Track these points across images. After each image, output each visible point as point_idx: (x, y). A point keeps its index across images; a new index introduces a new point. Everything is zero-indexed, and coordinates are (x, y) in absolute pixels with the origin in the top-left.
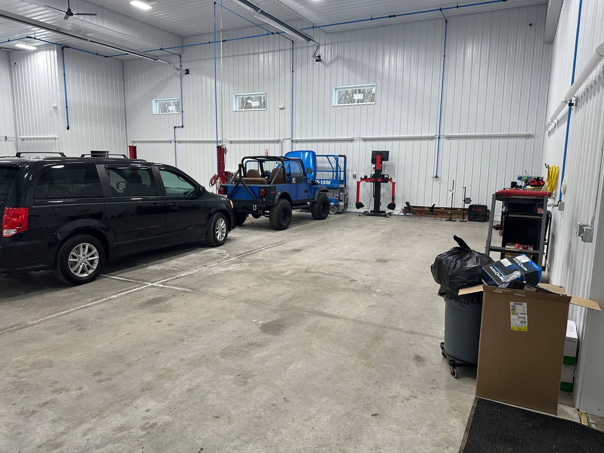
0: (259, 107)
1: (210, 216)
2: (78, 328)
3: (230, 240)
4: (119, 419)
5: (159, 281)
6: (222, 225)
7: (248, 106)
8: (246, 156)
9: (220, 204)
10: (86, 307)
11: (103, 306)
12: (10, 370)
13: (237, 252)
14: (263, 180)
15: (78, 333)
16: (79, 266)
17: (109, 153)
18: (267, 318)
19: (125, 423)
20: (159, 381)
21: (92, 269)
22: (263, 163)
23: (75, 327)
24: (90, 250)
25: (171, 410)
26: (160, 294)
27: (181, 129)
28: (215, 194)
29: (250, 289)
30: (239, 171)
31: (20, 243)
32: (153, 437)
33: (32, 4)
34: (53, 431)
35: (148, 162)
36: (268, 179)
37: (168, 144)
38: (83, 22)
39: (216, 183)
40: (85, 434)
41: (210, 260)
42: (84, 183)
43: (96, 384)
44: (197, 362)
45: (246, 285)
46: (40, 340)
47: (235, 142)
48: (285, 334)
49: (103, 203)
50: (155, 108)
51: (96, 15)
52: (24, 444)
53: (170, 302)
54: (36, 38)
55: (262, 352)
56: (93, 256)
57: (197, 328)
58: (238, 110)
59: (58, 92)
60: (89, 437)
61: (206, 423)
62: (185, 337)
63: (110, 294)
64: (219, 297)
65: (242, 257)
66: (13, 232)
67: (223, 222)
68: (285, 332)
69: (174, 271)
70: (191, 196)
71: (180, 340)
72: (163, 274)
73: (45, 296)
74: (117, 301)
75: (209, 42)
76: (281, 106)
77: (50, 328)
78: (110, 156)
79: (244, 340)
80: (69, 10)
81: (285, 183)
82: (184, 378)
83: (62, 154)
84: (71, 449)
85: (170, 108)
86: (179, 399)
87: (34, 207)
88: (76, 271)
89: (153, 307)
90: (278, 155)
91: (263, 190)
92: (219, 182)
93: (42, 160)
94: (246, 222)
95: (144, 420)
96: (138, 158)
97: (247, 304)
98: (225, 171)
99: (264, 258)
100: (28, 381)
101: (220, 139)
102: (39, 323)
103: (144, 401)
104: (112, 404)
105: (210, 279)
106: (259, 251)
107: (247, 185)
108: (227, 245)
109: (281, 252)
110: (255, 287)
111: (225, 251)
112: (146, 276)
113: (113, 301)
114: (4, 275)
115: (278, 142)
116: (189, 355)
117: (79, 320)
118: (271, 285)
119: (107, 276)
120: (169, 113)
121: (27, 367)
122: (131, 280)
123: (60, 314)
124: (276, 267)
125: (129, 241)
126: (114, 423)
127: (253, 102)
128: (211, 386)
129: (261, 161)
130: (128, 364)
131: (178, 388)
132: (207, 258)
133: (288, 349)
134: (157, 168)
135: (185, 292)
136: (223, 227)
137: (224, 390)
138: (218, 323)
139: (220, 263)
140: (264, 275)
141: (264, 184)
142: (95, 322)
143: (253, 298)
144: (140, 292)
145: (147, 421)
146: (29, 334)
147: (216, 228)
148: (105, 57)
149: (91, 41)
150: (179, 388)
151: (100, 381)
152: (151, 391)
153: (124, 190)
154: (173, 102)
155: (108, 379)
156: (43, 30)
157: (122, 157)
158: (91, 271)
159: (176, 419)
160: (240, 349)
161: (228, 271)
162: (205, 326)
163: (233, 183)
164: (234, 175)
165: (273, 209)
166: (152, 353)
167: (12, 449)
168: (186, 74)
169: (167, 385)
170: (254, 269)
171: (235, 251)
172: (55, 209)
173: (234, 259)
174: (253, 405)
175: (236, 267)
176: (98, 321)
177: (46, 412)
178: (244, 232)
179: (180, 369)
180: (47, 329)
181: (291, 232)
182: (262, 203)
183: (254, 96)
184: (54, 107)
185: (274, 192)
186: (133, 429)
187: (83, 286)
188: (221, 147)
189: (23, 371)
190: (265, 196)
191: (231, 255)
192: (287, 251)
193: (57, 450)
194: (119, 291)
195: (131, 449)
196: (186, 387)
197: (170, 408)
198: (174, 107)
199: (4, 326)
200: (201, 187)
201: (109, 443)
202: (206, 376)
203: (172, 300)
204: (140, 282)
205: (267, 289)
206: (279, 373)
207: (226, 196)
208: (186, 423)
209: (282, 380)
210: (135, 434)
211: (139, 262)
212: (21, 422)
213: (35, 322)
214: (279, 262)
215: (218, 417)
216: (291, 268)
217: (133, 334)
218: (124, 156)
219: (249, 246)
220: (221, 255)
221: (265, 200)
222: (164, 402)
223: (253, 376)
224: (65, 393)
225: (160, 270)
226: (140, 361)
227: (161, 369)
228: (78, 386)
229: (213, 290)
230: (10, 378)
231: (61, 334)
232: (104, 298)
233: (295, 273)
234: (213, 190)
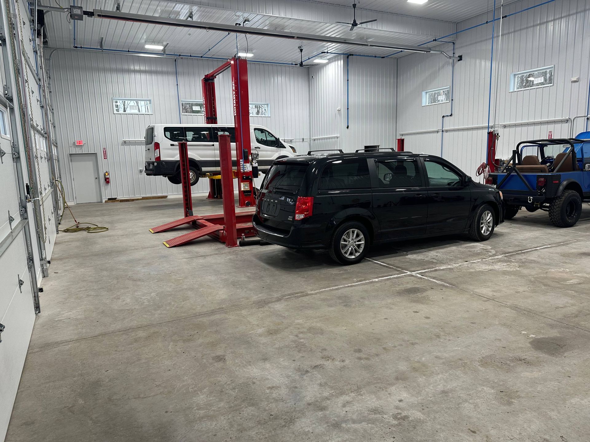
0: (542, 84)
1: (475, 208)
2: (345, 304)
3: (497, 235)
4: (374, 401)
5: (417, 271)
6: (488, 218)
7: (529, 84)
8: (522, 141)
9: (487, 195)
10: (351, 286)
11: (365, 287)
12: (293, 330)
13: (505, 250)
14: (544, 168)
15: (344, 308)
16: (348, 249)
17: (380, 148)
18: (541, 332)
19: (379, 406)
20: (412, 374)
21: (359, 252)
22: (545, 148)
23: (343, 303)
24: (358, 235)
25: (423, 408)
26: (418, 285)
27: (449, 117)
28: (482, 185)
29: (519, 294)
30: (513, 158)
31: (307, 226)
32: (405, 429)
33: (326, 23)
34: (320, 394)
35: (414, 153)
36: (550, 166)
37: (435, 134)
38: (366, 30)
39: (483, 172)
40: (344, 406)
41: (472, 255)
42: (357, 175)
43: (356, 360)
44: (453, 363)
45: (514, 289)
46: (316, 309)
47: (510, 126)
48: (565, 357)
49: (371, 194)
50: (425, 100)
51: (376, 20)
52: (298, 398)
53: (428, 295)
54: (329, 52)
55: (532, 371)
56: (359, 241)
57: (455, 327)
58: (516, 90)
59: (342, 96)
60: (347, 409)
61: (460, 434)
62: (442, 334)
63: (372, 277)
64: (481, 297)
65: (511, 256)
66: (302, 216)
67: (490, 214)
68: (566, 354)
69: (433, 263)
70: (455, 186)
71: (436, 336)
72: (422, 264)
73: (321, 271)
74: (378, 285)
75: (487, 22)
76: (575, 79)
77: (324, 300)
78: (380, 151)
79: (510, 353)
80: (355, 21)
81: (574, 169)
82: (439, 377)
83: (341, 151)
84: (332, 415)
85: (440, 98)
86: (432, 399)
87: (318, 196)
88: (346, 253)
89: (411, 296)
90: (566, 137)
91: (542, 179)
92: (487, 171)
93: (325, 157)
94: (517, 216)
95: (396, 409)
96: (405, 150)
97: (515, 311)
98: (496, 158)
99: (540, 259)
100: (305, 342)
101: (492, 125)
102: (316, 294)
103: (398, 390)
104: (369, 384)
105: (471, 276)
106: (532, 251)
107: (521, 174)
108: (492, 241)
109: (564, 255)
110: (526, 293)
111: (490, 247)
112: (405, 264)
113: (375, 284)
114: (295, 250)
115: (567, 121)
116: (445, 354)
117: (345, 297)
118: (548, 294)
119: (370, 260)
120: (439, 103)
121: (305, 330)
122: (392, 267)
123: (331, 288)
124: (555, 272)
125: (392, 230)
126: (369, 403)
127: (536, 79)
128: (468, 395)
129: (541, 145)
130: (384, 349)
131: (431, 386)
132: (469, 253)
133: (570, 377)
134: (422, 159)
135: (444, 286)
136: (489, 221)
137: (483, 404)
138: (479, 327)
139: (484, 260)
140: (538, 280)
141: (545, 172)
142: (358, 301)
143: (523, 306)
144: (399, 279)
145: (399, 411)
146: (308, 302)
147: (481, 221)
148: (382, 57)
149: (371, 46)
150: (433, 387)
151: (360, 359)
152: (404, 382)
153: (391, 181)
154: (443, 92)
155: (367, 359)
156: (334, 44)
157: (391, 151)
158: (358, 254)
159: (428, 419)
160: (503, 362)
161: (492, 269)
162: (464, 326)
163: (505, 171)
164: (506, 162)
165: (554, 201)
166: (408, 343)
167: (290, 399)
168: (458, 60)
169: (421, 380)
170: (525, 271)
171: (502, 248)
172: (333, 198)
173: (500, 257)
174: (518, 431)
175: (503, 267)
176: (361, 300)
177: (316, 374)
178: (515, 227)
179: (435, 367)
180: (321, 300)
181: (580, 230)
182: (541, 195)
183: (537, 72)
184: (338, 110)
185: (557, 182)
186: (385, 415)
187: (350, 266)
188: (492, 132)
189: (302, 333)
190: (545, 186)
191: (497, 252)
192: (572, 253)
193: (322, 412)
194: (380, 276)
195: (383, 434)
196: (440, 388)
197: (422, 405)
198: (444, 96)
199: (292, 292)
200: (466, 177)
201: (364, 421)
202: (463, 382)
203: (429, 293)
204: (400, 269)
205: (542, 298)
206: (556, 404)
207: (495, 186)
208: (439, 427)
209: (559, 413)
210: (387, 420)
211: (400, 250)
212: (297, 377)
213: (313, 292)
214: (560, 266)
215: (474, 432)
216: (578, 276)
217: (391, 320)
218: (392, 149)
219: (520, 243)
220: (485, 251)
221: (544, 191)
222: (417, 397)
223: (519, 397)
224: (331, 362)
225: (419, 260)
226: (396, 348)
227: (416, 361)
228: (341, 358)
229: (474, 289)
230: (293, 336)
231: (331, 306)
232: (367, 280)
233: (583, 283)
234: (479, 179)
